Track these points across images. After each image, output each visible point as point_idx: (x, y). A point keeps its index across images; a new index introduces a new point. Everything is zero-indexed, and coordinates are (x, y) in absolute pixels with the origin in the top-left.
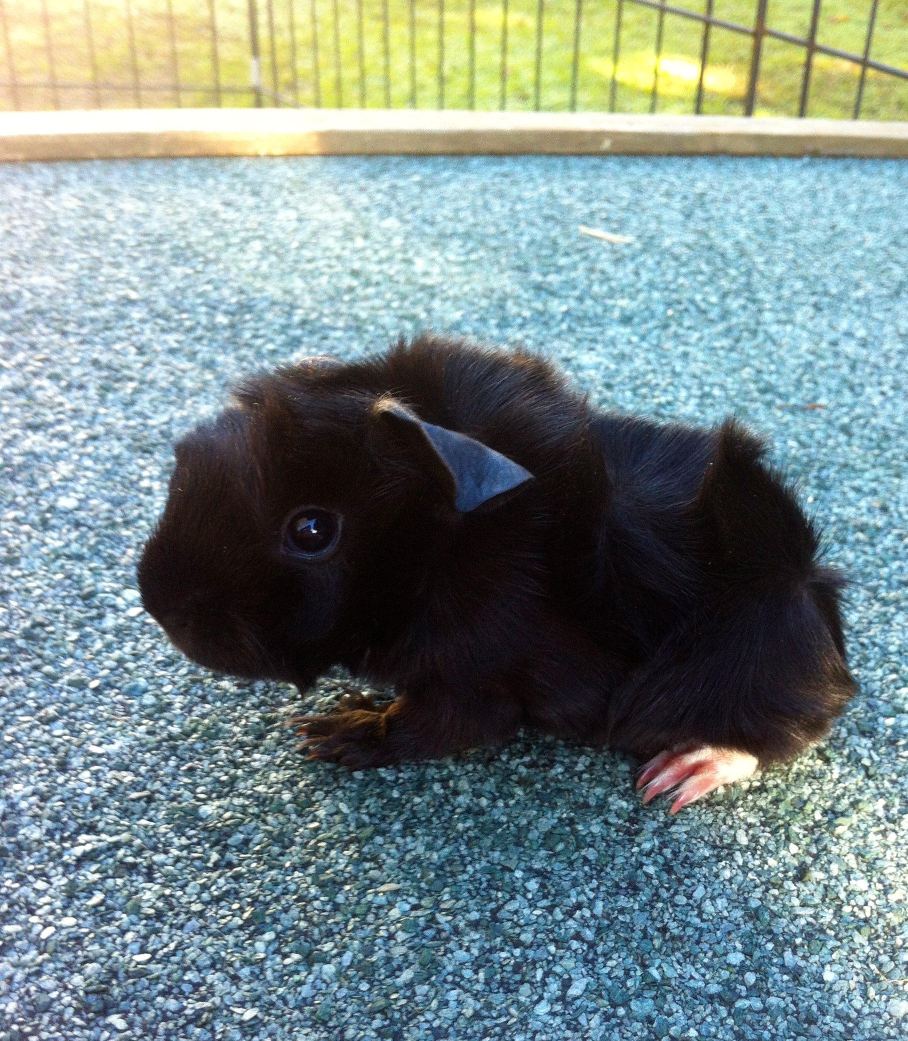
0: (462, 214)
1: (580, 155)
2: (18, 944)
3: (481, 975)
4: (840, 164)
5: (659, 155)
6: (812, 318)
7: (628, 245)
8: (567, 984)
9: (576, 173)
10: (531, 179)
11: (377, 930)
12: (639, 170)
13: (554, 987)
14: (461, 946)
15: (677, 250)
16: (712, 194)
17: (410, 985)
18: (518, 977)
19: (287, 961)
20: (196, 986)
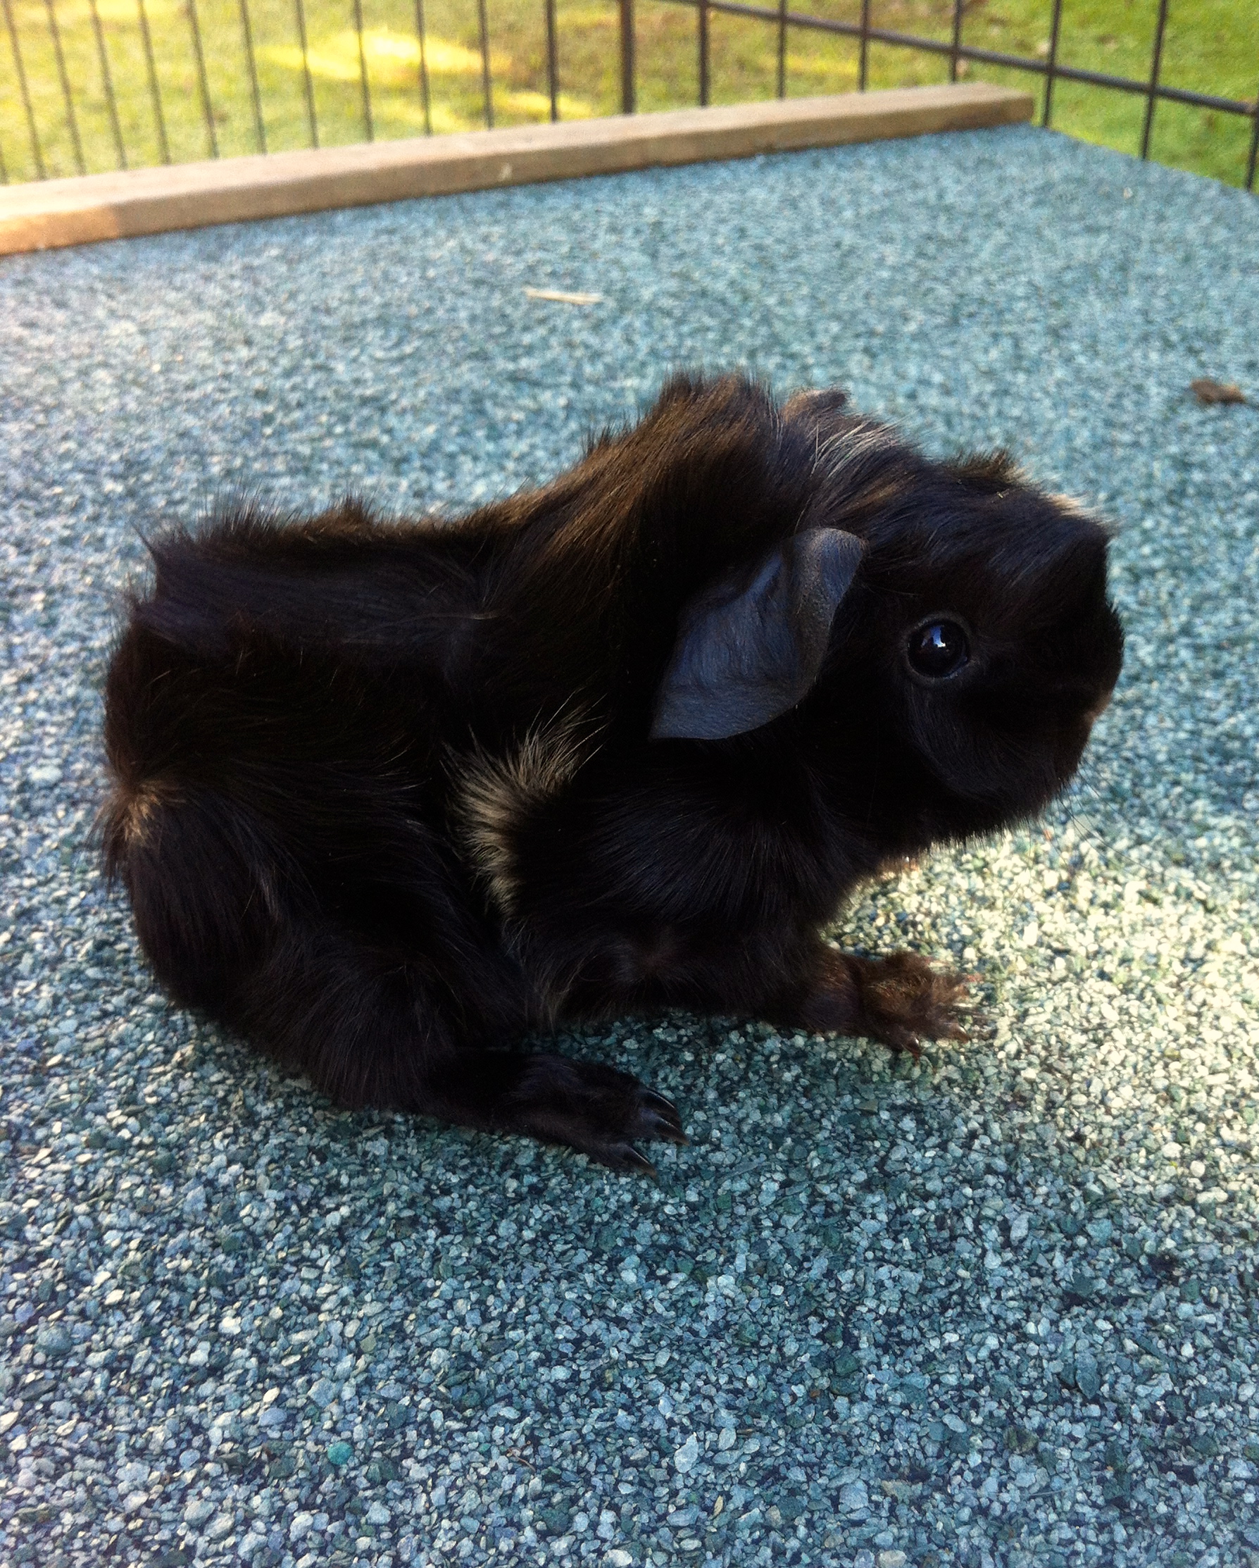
0: (361, 293)
1: (475, 190)
3: (906, 1243)
4: (806, 159)
5: (576, 177)
6: (871, 368)
7: (599, 305)
8: (1005, 1228)
9: (481, 215)
10: (426, 233)
11: (756, 1221)
12: (561, 201)
13: (993, 1234)
14: (864, 1216)
15: (666, 303)
16: (669, 223)
17: (829, 1274)
18: (946, 1234)
19: (672, 1284)
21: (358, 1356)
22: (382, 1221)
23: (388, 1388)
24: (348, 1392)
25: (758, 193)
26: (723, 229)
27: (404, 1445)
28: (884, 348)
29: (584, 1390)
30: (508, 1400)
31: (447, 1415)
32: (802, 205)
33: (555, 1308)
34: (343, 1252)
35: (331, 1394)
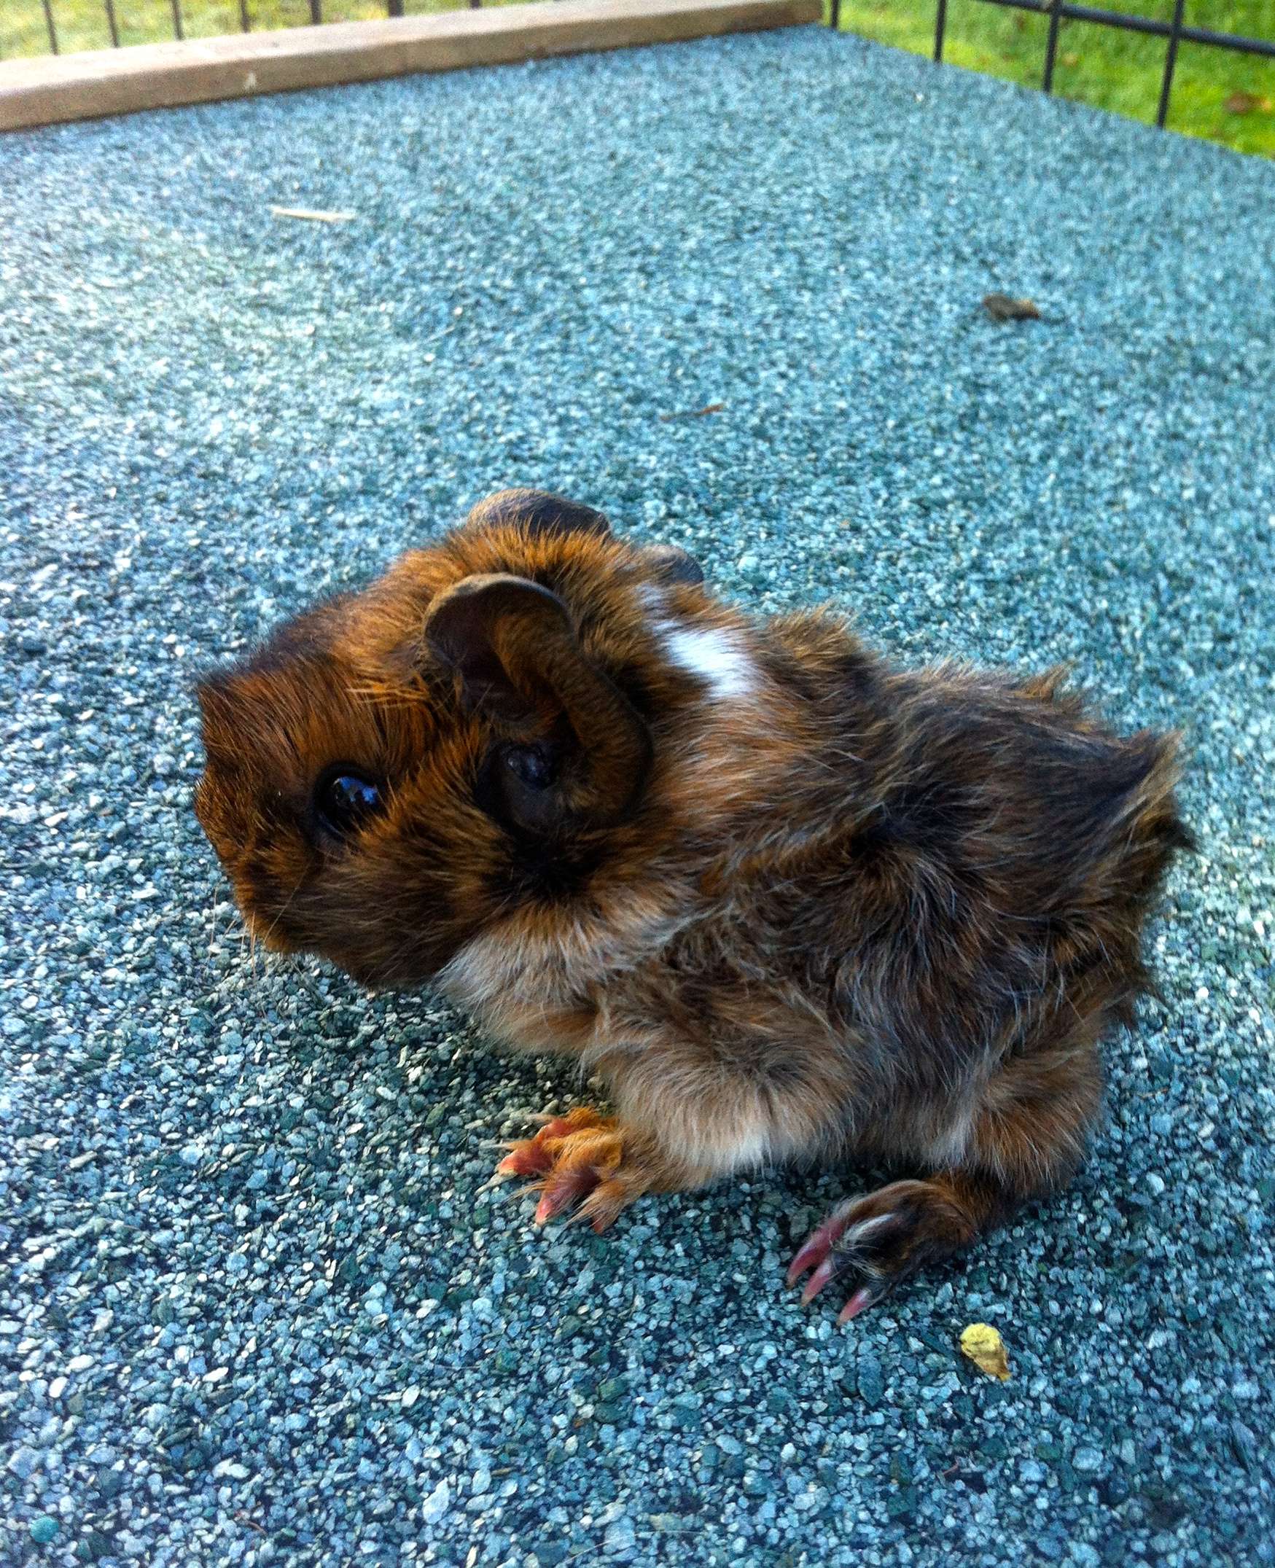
1: (216, 102)
2: (24, 1416)
3: (679, 1248)
4: (580, 65)
5: (329, 86)
7: (352, 223)
8: (784, 1224)
9: (223, 128)
10: (162, 148)
11: (516, 1234)
12: (312, 112)
13: (771, 1232)
14: (634, 1222)
15: (426, 220)
16: (430, 134)
17: (595, 1289)
18: (721, 1235)
19: (421, 1313)
20: (315, 1387)
21: (65, 1419)
22: (93, 1262)
23: (99, 1452)
24: (53, 1459)
25: (528, 102)
26: (489, 140)
27: (118, 1516)
28: (660, 267)
29: (321, 1439)
30: (236, 1457)
31: (167, 1478)
32: (575, 112)
33: (289, 1348)
34: (47, 1301)
35: (34, 1462)
